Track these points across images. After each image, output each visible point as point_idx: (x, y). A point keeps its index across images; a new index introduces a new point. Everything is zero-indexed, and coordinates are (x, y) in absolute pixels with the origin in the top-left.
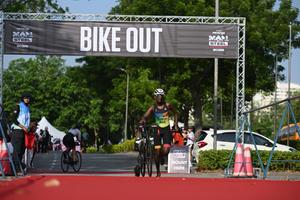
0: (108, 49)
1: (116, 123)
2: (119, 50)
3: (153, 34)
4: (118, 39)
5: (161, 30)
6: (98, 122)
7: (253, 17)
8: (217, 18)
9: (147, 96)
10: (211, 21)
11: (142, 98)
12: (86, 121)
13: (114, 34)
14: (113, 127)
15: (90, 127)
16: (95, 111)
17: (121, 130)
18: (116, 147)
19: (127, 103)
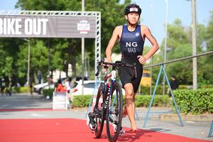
0: (13, 33)
1: (23, 71)
2: (20, 33)
3: (42, 23)
4: (20, 26)
5: (47, 20)
6: (11, 72)
8: (83, 12)
9: (42, 57)
10: (79, 14)
11: (38, 58)
12: (3, 71)
13: (17, 23)
14: (21, 75)
15: (6, 75)
16: (9, 65)
17: (26, 77)
19: (28, 61)
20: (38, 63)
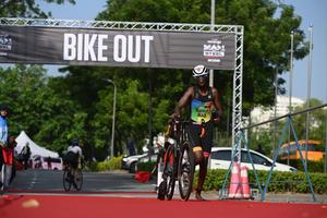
0: (94, 59)
1: (102, 138)
2: (105, 59)
3: (143, 42)
4: (106, 48)
5: (151, 38)
6: (82, 137)
7: (251, 25)
8: (213, 26)
9: (136, 110)
10: (206, 29)
11: (130, 112)
12: (69, 136)
13: (100, 43)
14: (99, 143)
16: (79, 126)
17: (107, 146)
18: (101, 164)
19: (114, 117)
20: (130, 120)
